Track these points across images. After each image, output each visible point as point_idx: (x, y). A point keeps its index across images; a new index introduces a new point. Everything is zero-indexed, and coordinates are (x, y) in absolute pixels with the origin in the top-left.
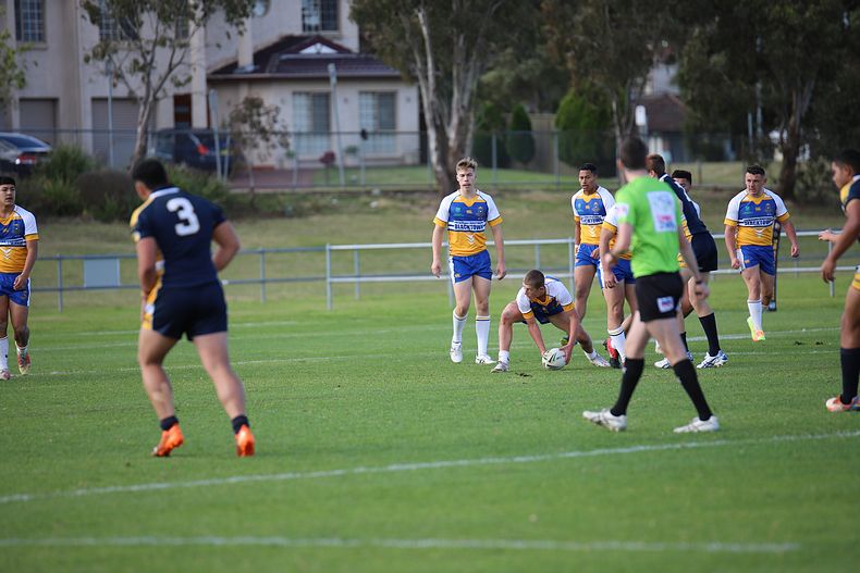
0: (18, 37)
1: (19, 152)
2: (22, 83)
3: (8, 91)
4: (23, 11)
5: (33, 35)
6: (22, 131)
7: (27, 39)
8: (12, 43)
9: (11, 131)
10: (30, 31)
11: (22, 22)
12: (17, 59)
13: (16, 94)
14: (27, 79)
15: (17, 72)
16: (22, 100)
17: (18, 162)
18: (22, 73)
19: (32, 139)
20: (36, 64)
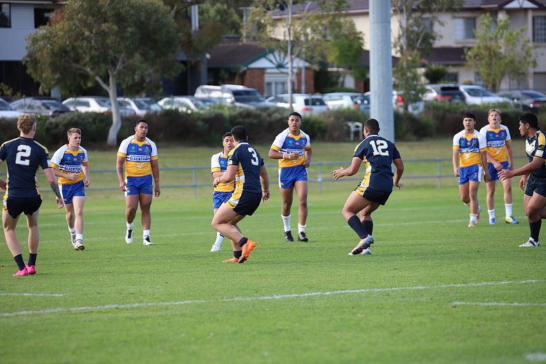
0: (534, 40)
1: (532, 100)
2: (535, 64)
3: (527, 69)
4: (536, 27)
5: (541, 39)
6: (534, 89)
7: (538, 41)
8: (531, 44)
9: (528, 89)
10: (540, 37)
11: (536, 32)
12: (533, 52)
13: (531, 70)
14: (538, 62)
15: (532, 59)
16: (535, 74)
17: (531, 106)
18: (535, 59)
19: (539, 94)
20: (542, 54)
